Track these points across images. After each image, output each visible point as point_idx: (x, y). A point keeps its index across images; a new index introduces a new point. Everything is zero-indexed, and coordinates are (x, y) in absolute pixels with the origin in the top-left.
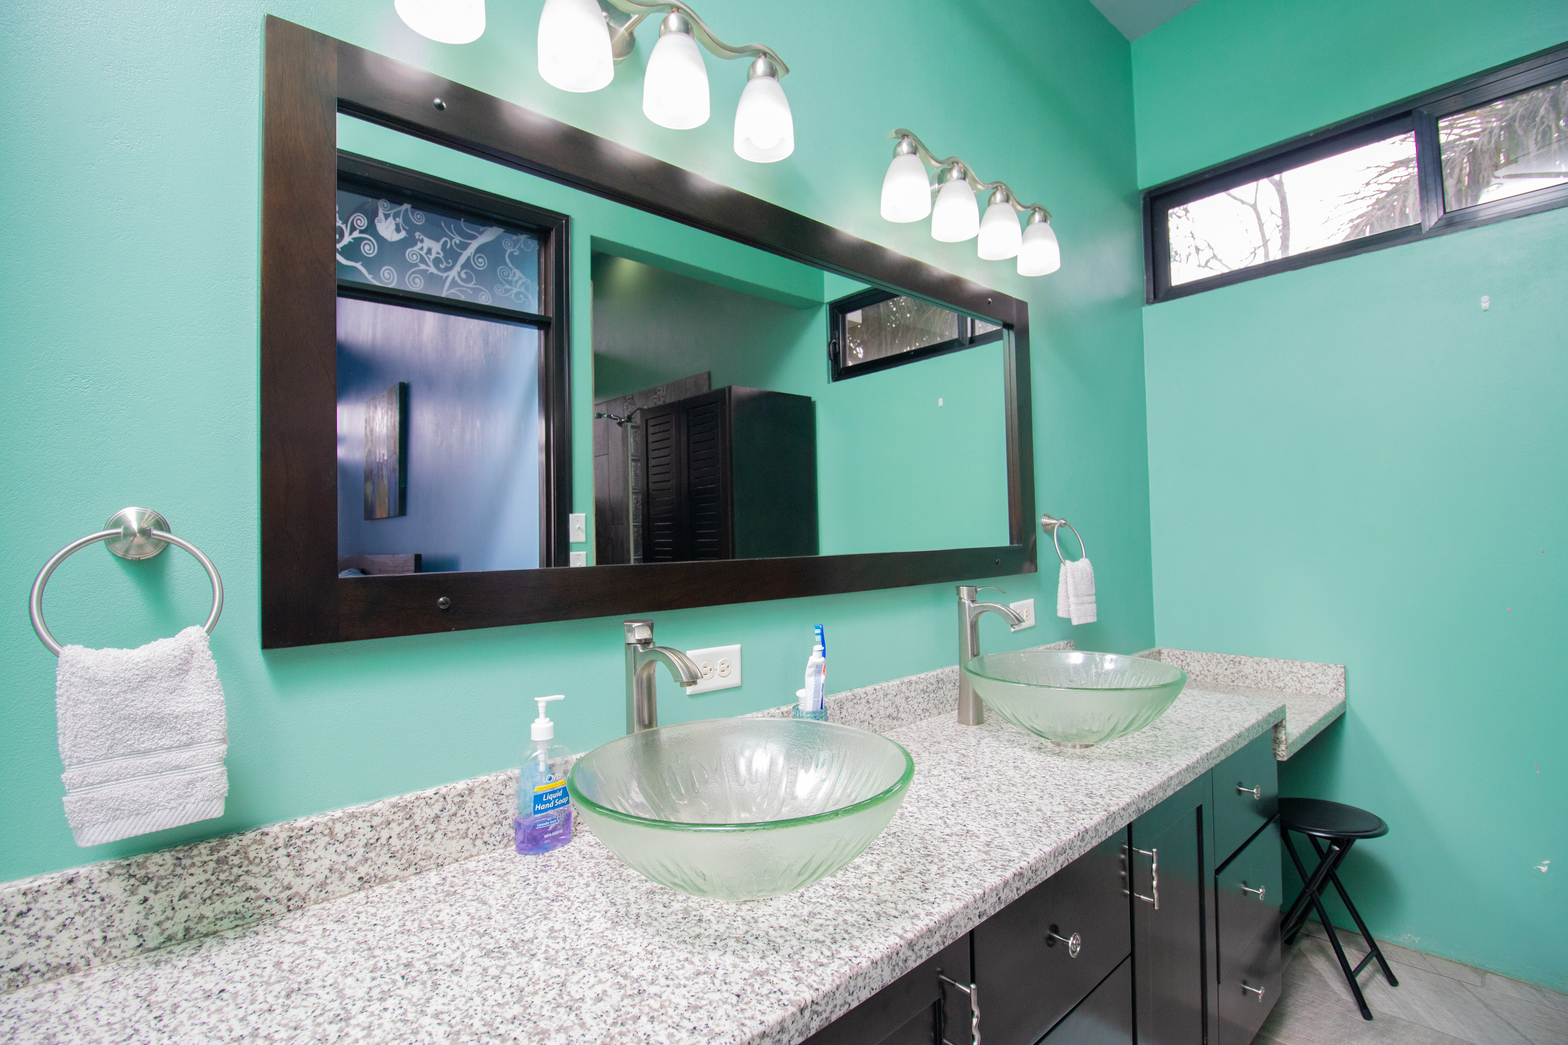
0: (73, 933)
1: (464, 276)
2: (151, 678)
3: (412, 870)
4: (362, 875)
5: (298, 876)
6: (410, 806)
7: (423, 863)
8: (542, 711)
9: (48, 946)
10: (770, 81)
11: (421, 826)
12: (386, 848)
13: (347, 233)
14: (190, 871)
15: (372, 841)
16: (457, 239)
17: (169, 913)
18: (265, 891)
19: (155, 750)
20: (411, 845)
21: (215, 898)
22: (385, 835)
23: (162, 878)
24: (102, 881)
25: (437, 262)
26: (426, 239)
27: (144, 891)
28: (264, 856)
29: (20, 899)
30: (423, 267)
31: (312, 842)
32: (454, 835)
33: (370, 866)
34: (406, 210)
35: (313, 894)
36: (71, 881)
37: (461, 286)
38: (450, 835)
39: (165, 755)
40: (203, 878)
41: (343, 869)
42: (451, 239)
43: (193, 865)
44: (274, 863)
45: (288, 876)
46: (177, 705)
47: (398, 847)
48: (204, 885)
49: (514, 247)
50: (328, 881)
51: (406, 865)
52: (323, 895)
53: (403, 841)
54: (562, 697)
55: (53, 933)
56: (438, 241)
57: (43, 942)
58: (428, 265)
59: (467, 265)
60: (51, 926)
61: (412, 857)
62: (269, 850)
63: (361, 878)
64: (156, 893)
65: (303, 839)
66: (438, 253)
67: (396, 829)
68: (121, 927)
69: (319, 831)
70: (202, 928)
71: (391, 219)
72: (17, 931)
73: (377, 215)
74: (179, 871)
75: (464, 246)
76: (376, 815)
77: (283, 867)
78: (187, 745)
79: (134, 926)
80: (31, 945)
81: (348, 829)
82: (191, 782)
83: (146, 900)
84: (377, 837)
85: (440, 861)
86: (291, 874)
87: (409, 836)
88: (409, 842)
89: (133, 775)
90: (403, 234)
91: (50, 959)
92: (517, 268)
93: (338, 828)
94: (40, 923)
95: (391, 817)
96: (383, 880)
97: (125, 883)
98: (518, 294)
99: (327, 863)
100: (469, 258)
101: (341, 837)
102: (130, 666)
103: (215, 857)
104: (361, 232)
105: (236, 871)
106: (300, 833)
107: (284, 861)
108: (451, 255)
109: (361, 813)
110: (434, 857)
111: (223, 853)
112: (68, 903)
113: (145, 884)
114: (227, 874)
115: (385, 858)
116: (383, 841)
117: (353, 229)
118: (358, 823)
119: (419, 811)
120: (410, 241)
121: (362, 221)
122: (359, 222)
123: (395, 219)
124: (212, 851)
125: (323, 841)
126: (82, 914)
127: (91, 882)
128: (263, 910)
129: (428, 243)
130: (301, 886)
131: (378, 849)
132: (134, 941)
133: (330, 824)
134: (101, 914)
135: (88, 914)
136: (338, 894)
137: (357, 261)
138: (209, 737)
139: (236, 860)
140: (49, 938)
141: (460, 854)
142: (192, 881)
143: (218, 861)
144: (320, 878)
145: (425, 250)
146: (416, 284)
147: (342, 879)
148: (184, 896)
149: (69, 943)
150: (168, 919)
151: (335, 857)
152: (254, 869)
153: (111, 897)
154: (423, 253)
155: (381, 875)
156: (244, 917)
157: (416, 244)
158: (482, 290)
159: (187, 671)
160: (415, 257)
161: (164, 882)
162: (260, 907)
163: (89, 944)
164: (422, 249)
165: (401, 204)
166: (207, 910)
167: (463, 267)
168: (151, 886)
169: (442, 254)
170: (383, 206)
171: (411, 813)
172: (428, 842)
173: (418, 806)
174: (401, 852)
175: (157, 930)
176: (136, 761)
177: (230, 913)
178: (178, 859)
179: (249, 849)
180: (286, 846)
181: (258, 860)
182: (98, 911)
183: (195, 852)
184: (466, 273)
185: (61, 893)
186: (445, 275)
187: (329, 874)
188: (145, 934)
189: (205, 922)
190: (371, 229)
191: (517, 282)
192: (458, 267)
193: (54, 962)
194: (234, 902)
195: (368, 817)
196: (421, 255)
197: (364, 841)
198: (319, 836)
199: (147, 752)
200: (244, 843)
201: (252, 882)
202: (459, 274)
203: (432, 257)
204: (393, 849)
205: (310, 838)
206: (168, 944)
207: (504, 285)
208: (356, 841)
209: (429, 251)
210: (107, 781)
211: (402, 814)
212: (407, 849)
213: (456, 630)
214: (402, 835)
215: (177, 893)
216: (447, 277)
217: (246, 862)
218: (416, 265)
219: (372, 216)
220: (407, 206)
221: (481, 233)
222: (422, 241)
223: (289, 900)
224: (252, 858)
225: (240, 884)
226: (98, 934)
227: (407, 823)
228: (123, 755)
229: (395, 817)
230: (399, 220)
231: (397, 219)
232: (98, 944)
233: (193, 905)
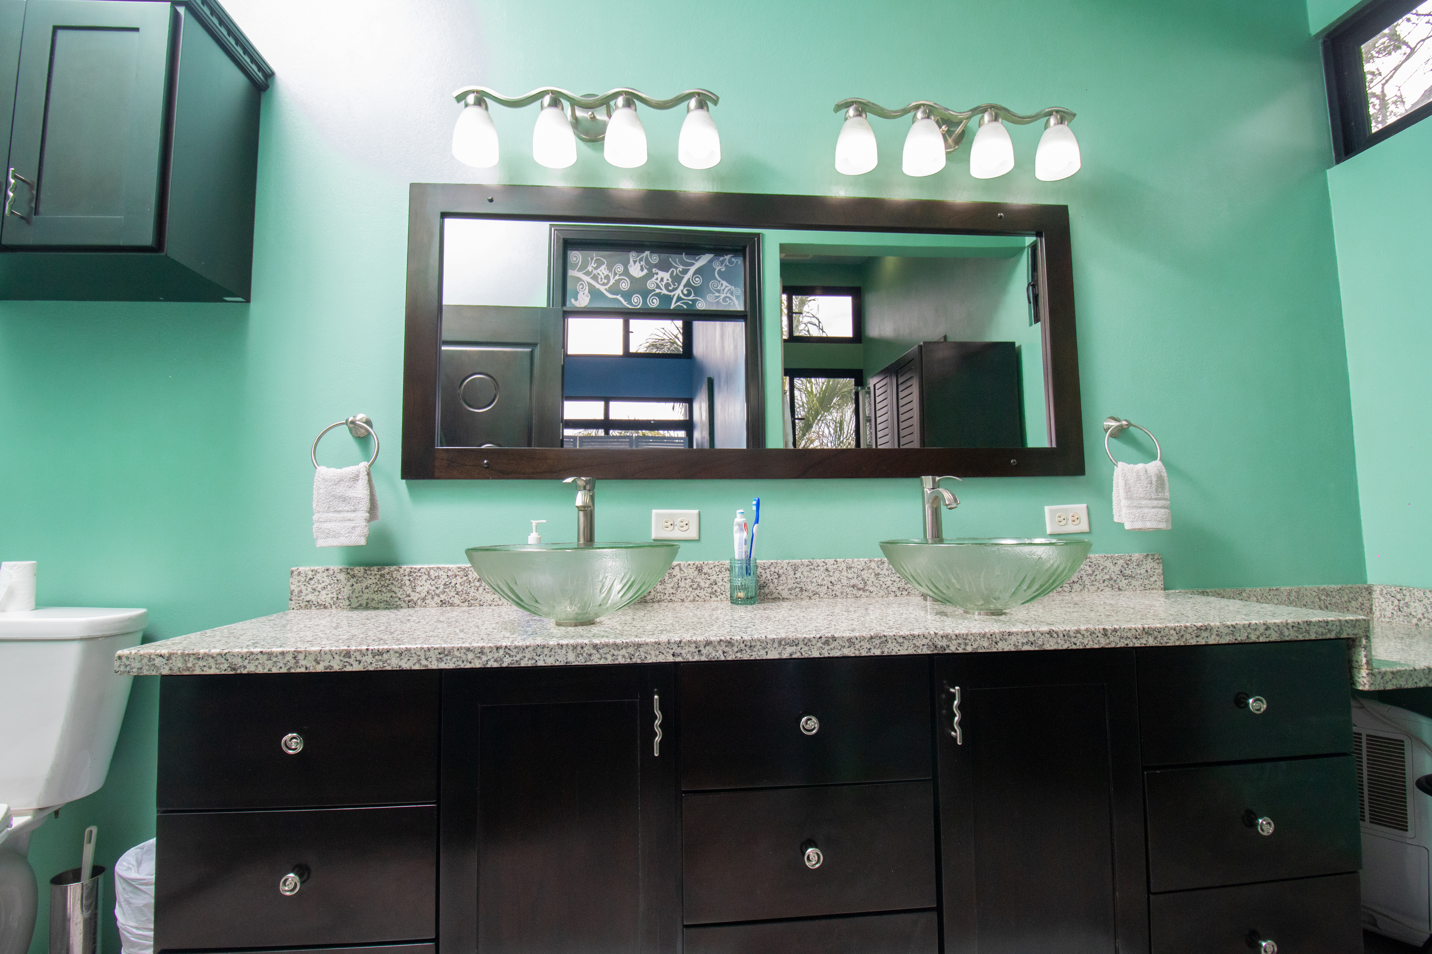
0: (327, 592)
1: (685, 292)
2: (342, 480)
3: (467, 603)
4: (442, 599)
5: (413, 591)
6: (467, 569)
7: (472, 602)
8: (534, 528)
9: (319, 595)
10: (701, 113)
11: (472, 582)
12: (454, 589)
13: (612, 278)
14: (370, 577)
15: (447, 583)
16: (681, 268)
17: (361, 593)
18: (399, 595)
19: (343, 511)
20: (466, 590)
21: (379, 592)
22: (454, 581)
23: (360, 577)
24: (338, 573)
25: (667, 286)
26: (659, 272)
27: (353, 581)
28: (400, 578)
29: (310, 573)
30: (658, 291)
31: (420, 576)
32: (489, 591)
33: (446, 596)
34: (647, 255)
35: (419, 602)
36: (327, 570)
37: (684, 299)
38: (487, 590)
39: (346, 514)
40: (375, 581)
41: (433, 594)
42: (676, 268)
43: (371, 574)
44: (403, 582)
45: (409, 591)
46: (351, 493)
47: (460, 590)
48: (375, 585)
49: (722, 265)
50: (427, 598)
51: (464, 600)
52: (424, 604)
53: (462, 587)
54: (545, 521)
55: (320, 590)
56: (667, 272)
57: (317, 593)
58: (661, 289)
59: (688, 284)
60: (320, 586)
61: (467, 597)
62: (402, 576)
63: (441, 601)
64: (357, 583)
65: (416, 574)
66: (668, 280)
67: (459, 580)
68: (343, 595)
69: (423, 572)
70: (373, 604)
71: (638, 263)
72: (309, 585)
73: (629, 262)
74: (365, 575)
75: (685, 272)
76: (450, 570)
77: (407, 585)
78: (354, 511)
79: (348, 596)
80: (313, 593)
81: (436, 574)
82: (354, 528)
83: (353, 585)
84: (450, 582)
85: (481, 603)
86: (410, 590)
87: (466, 585)
88: (466, 588)
89: (335, 521)
90: (645, 271)
91: (319, 601)
92: (723, 280)
93: (432, 572)
94: (316, 585)
95: (457, 573)
96: (452, 605)
97: (345, 576)
98: (724, 299)
99: (426, 589)
100: (689, 279)
101: (433, 577)
102: (335, 474)
103: (380, 573)
104: (620, 275)
105: (387, 581)
106: (415, 571)
107: (408, 583)
108: (677, 279)
109: (443, 568)
110: (478, 600)
111: (383, 572)
112: (326, 579)
113: (353, 578)
114: (384, 582)
115: (453, 594)
116: (453, 584)
117: (615, 274)
118: (441, 573)
119: (471, 573)
120: (650, 275)
121: (620, 268)
122: (618, 269)
123: (640, 263)
124: (379, 570)
125: (425, 577)
126: (330, 585)
127: (334, 572)
128: (398, 603)
129: (661, 274)
130: (415, 597)
131: (450, 588)
132: (347, 603)
133: (428, 569)
134: (337, 587)
135: (332, 585)
136: (431, 606)
137: (618, 295)
138: (362, 509)
139: (388, 577)
140: (319, 592)
141: (492, 603)
142: (370, 582)
143: (381, 575)
144: (423, 595)
145: (659, 279)
146: (654, 303)
147: (433, 598)
148: (367, 588)
149: (325, 596)
150: (360, 596)
151: (430, 587)
152: (396, 583)
153: (340, 580)
154: (658, 282)
155: (451, 602)
156: (389, 605)
157: (654, 277)
158: (698, 300)
159: (358, 480)
160: (653, 285)
161: (360, 579)
162: (396, 602)
163: (332, 598)
164: (657, 279)
165: (644, 252)
166: (375, 596)
167: (685, 286)
168: (355, 580)
169: (670, 280)
170: (632, 255)
171: (467, 573)
172: (475, 591)
173: (471, 571)
174: (461, 592)
175: (356, 600)
176: (336, 515)
177: (384, 601)
178: (366, 570)
179: (393, 573)
180: (409, 575)
181: (396, 579)
182: (336, 585)
183: (372, 568)
184: (687, 290)
185: (324, 574)
186: (672, 294)
187: (427, 595)
188: (352, 600)
189: (374, 602)
190: (626, 273)
191: (723, 290)
192: (681, 287)
193: (320, 602)
194: (386, 596)
195: (446, 571)
196: (657, 284)
197: (443, 583)
198: (423, 574)
199: (340, 512)
200: (391, 569)
201: (394, 589)
202: (682, 291)
203: (664, 284)
204: (457, 590)
205: (419, 574)
206: (360, 607)
207: (714, 293)
208: (440, 581)
209: (662, 280)
210: (326, 521)
211: (462, 573)
212: (465, 592)
213: (492, 479)
214: (462, 584)
215: (364, 586)
216: (674, 295)
217: (392, 579)
218: (654, 290)
219: (626, 264)
220: (647, 253)
221: (697, 260)
222: (657, 274)
223: (409, 602)
224: (394, 577)
225: (389, 588)
226: (335, 596)
227: (465, 578)
228: (332, 512)
229: (459, 573)
230: (643, 263)
231: (641, 263)
232: (335, 599)
233: (370, 593)
